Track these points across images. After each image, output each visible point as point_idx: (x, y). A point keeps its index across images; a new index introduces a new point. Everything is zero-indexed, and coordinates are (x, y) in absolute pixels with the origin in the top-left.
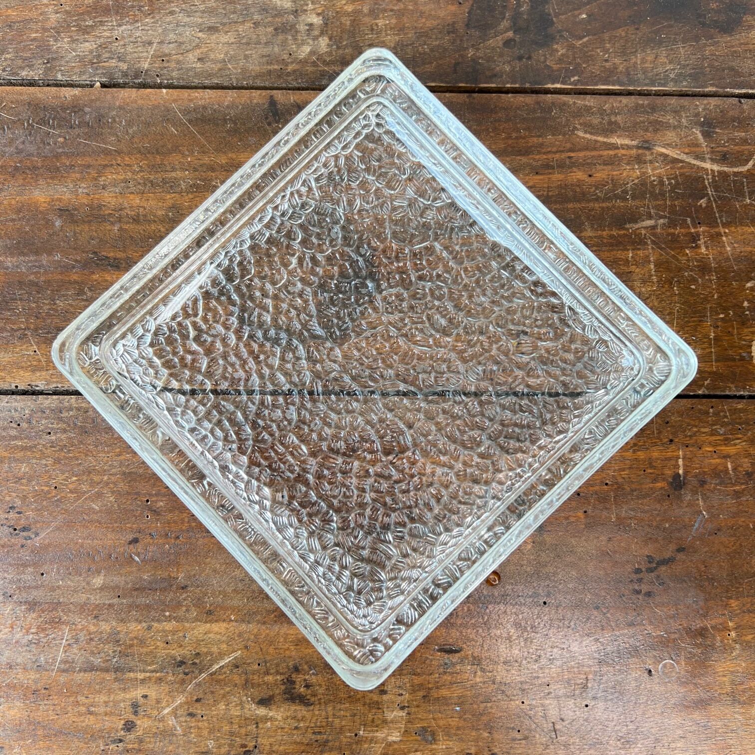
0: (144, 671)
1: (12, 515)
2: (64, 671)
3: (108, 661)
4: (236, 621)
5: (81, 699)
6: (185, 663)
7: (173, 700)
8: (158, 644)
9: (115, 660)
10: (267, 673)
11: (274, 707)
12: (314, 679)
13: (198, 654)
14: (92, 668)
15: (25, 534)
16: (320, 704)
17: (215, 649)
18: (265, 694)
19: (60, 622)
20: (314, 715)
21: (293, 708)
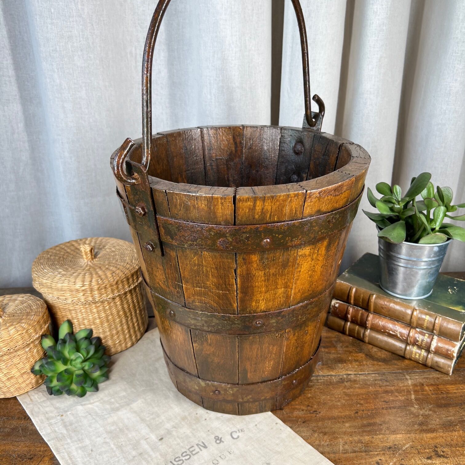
0: (376, 451)
1: (309, 408)
2: (344, 453)
3: (361, 449)
4: (405, 434)
5: (355, 462)
6: (391, 448)
7: (392, 460)
8: (378, 442)
9: (363, 448)
10: (425, 449)
11: (434, 460)
12: (444, 450)
13: (395, 445)
14: (355, 452)
15: (315, 413)
16: (451, 457)
17: (401, 443)
18: (427, 455)
19: (337, 438)
20: (451, 461)
21: (441, 459)
